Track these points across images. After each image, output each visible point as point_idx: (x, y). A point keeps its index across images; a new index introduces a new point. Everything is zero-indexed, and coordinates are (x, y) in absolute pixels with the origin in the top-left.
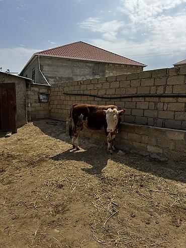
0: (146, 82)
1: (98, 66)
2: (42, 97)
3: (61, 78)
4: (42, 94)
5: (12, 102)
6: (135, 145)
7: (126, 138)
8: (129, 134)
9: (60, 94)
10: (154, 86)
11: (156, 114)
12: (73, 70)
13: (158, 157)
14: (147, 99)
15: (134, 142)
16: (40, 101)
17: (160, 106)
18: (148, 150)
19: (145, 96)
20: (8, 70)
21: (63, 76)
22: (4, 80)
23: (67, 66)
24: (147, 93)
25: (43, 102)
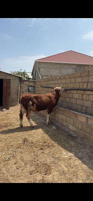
0: (78, 79)
1: (80, 67)
2: (30, 88)
4: (31, 86)
5: (8, 91)
6: (64, 123)
7: (60, 118)
8: (62, 116)
9: (39, 86)
10: (82, 82)
11: (82, 103)
12: (60, 71)
13: (73, 134)
14: (78, 91)
15: (63, 122)
16: (29, 91)
17: (85, 96)
19: (77, 90)
20: (25, 71)
23: (56, 68)
24: (78, 87)
25: (31, 92)
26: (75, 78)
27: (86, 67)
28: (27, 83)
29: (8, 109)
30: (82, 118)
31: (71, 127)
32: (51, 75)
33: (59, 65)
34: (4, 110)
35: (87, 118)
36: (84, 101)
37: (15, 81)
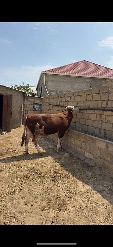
0: (96, 97)
2: (36, 106)
3: (61, 92)
4: (36, 104)
5: (10, 109)
7: (73, 143)
8: (76, 140)
9: (47, 104)
10: (100, 100)
11: (100, 125)
12: (72, 85)
13: (89, 162)
14: (96, 111)
15: (78, 148)
16: (34, 109)
18: (85, 155)
19: (95, 109)
22: (8, 92)
23: (67, 82)
24: (96, 106)
25: (37, 110)
26: (91, 95)
27: (104, 81)
28: (32, 100)
29: (9, 131)
30: (101, 144)
31: (87, 154)
32: (60, 90)
33: (70, 78)
34: (5, 133)
35: (107, 144)
36: (103, 123)
37: (17, 98)
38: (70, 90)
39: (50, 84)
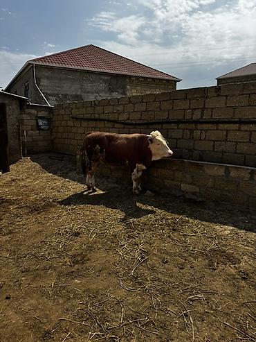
0: (180, 103)
1: (117, 80)
2: (41, 123)
3: (65, 96)
6: (166, 183)
8: (160, 170)
9: (66, 118)
10: (189, 109)
11: (191, 145)
12: (81, 85)
13: (194, 197)
14: (181, 125)
15: (165, 180)
16: (39, 128)
17: (197, 134)
18: (182, 189)
19: (178, 123)
21: (68, 93)
23: (74, 79)
24: (181, 117)
25: (43, 129)
26: (171, 101)
27: (128, 80)
28: (34, 112)
29: (6, 170)
30: (217, 171)
31: (184, 187)
32: (63, 93)
33: (78, 74)
35: (227, 168)
36: (196, 142)
38: (79, 93)
39: (44, 82)
